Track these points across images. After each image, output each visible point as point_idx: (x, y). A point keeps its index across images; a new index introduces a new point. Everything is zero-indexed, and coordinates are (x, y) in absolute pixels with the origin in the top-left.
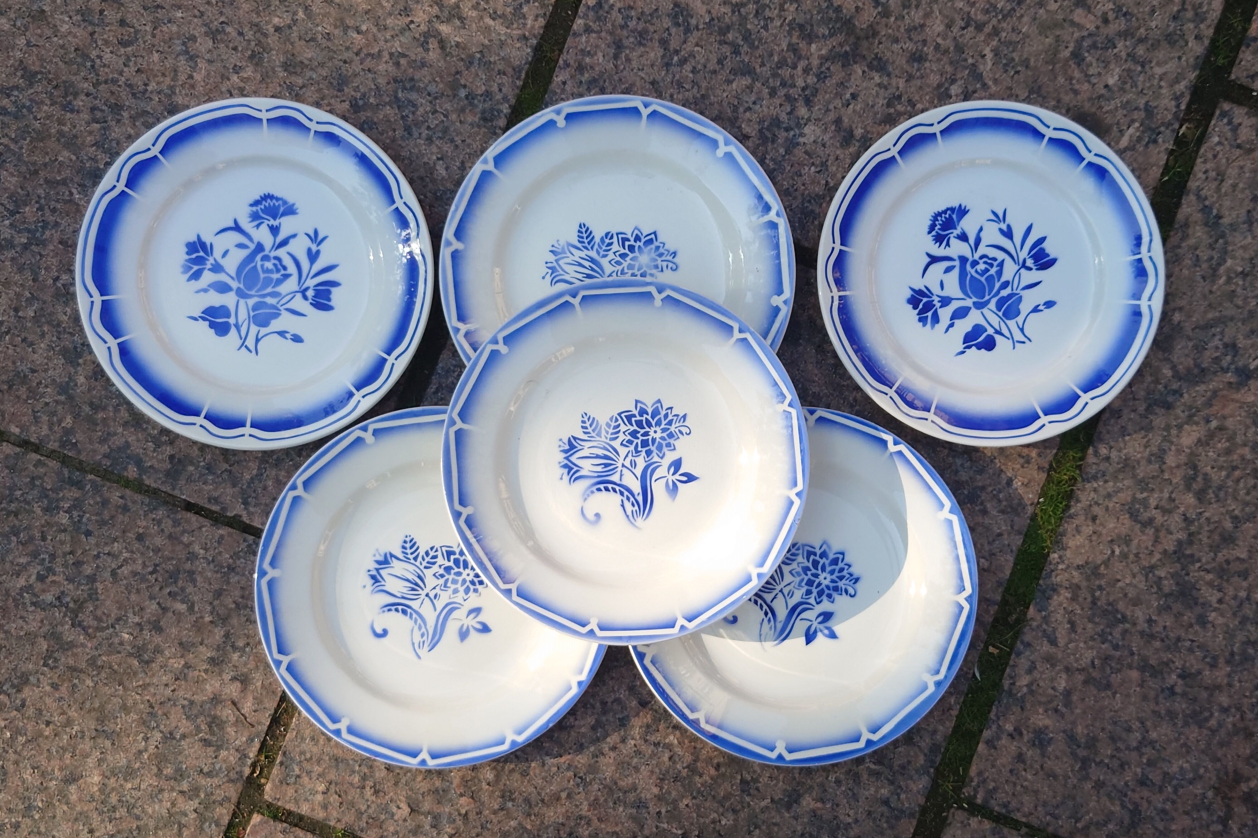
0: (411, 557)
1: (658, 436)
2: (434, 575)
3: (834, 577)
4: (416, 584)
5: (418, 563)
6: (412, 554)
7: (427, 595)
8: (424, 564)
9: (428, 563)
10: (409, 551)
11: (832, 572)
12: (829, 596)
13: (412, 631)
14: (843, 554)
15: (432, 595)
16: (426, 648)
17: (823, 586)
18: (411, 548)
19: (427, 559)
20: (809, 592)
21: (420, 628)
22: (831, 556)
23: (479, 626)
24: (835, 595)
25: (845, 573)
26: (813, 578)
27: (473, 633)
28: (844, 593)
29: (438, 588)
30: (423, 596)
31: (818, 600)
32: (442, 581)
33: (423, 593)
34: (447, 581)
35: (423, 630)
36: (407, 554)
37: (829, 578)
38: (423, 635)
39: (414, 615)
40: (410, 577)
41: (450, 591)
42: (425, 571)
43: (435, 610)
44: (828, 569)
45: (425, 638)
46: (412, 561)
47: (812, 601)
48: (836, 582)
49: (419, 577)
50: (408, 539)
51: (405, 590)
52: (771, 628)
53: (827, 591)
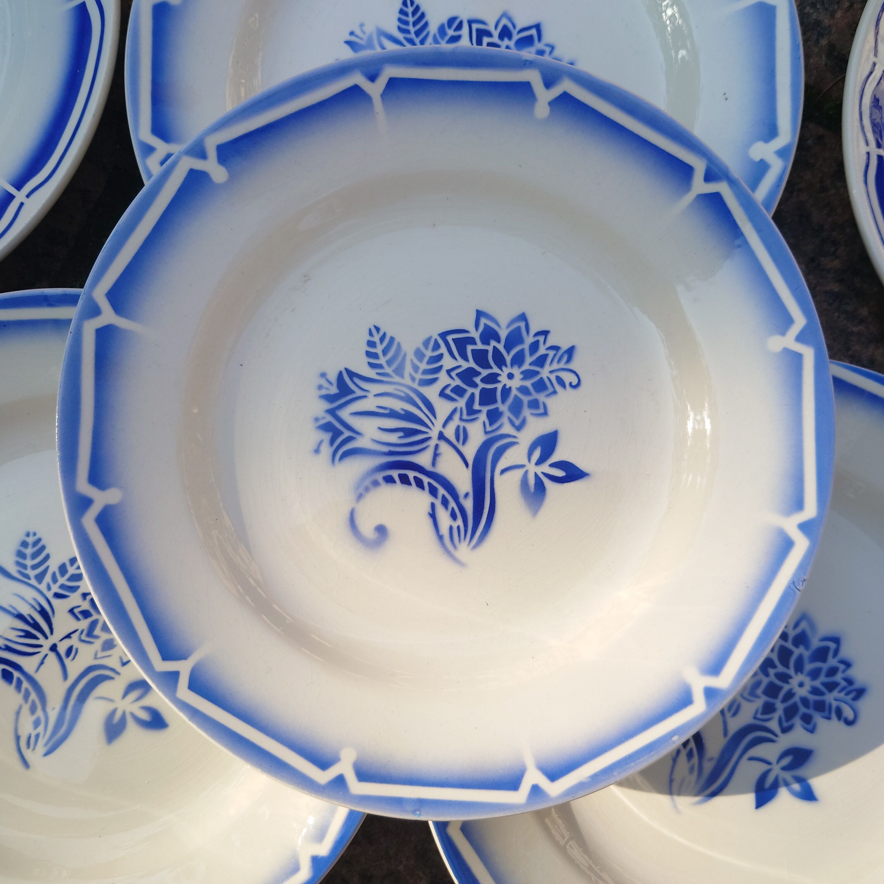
0: (32, 573)
1: (515, 384)
2: (71, 611)
3: (817, 683)
4: (36, 626)
5: (43, 587)
6: (34, 567)
7: (54, 648)
8: (55, 588)
9: (62, 587)
10: (29, 562)
11: (814, 674)
12: (807, 719)
13: (18, 713)
14: (836, 640)
15: (62, 648)
16: (41, 748)
17: (796, 699)
18: (34, 556)
19: (62, 580)
20: (769, 709)
21: (33, 710)
22: (815, 643)
23: (144, 716)
24: (818, 719)
25: (838, 677)
26: (778, 682)
27: (132, 727)
28: (834, 715)
29: (75, 636)
30: (45, 650)
31: (785, 724)
32: (84, 624)
33: (47, 644)
34: (94, 624)
35: (39, 713)
36: (25, 567)
37: (808, 683)
38: (37, 723)
39: (26, 684)
40: (25, 610)
41: (98, 644)
42: (55, 602)
43: (65, 676)
44: (809, 667)
45: (41, 729)
46: (33, 582)
47: (774, 725)
48: (822, 694)
49: (43, 613)
50: (31, 540)
51: (13, 635)
52: (691, 770)
53: (803, 710)
